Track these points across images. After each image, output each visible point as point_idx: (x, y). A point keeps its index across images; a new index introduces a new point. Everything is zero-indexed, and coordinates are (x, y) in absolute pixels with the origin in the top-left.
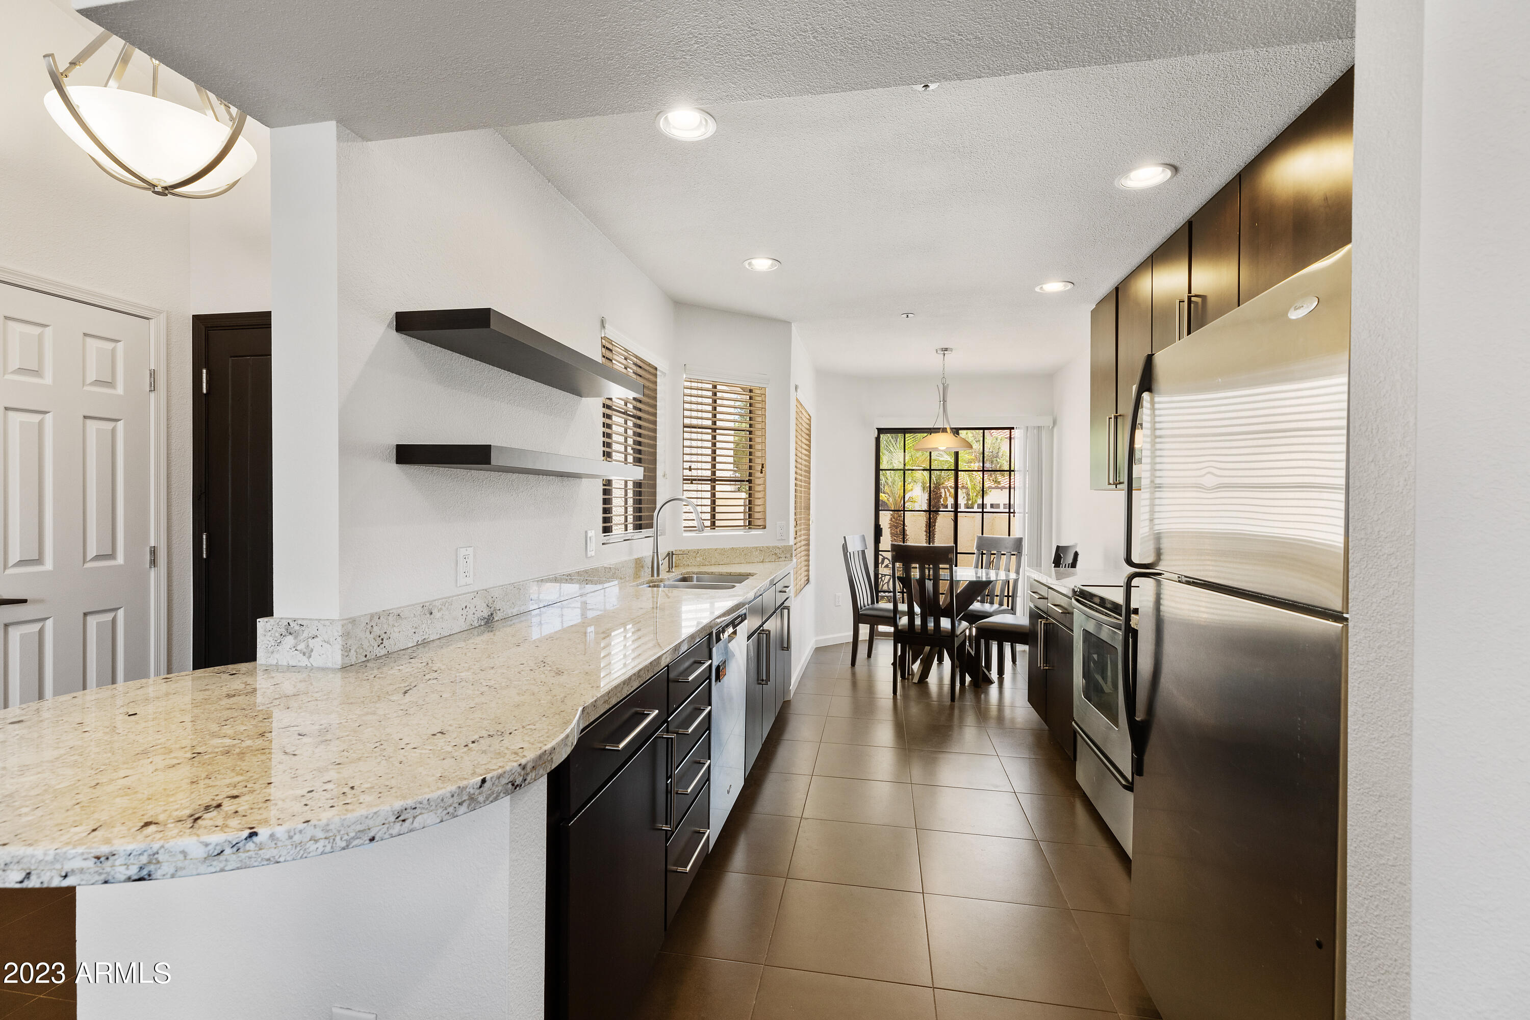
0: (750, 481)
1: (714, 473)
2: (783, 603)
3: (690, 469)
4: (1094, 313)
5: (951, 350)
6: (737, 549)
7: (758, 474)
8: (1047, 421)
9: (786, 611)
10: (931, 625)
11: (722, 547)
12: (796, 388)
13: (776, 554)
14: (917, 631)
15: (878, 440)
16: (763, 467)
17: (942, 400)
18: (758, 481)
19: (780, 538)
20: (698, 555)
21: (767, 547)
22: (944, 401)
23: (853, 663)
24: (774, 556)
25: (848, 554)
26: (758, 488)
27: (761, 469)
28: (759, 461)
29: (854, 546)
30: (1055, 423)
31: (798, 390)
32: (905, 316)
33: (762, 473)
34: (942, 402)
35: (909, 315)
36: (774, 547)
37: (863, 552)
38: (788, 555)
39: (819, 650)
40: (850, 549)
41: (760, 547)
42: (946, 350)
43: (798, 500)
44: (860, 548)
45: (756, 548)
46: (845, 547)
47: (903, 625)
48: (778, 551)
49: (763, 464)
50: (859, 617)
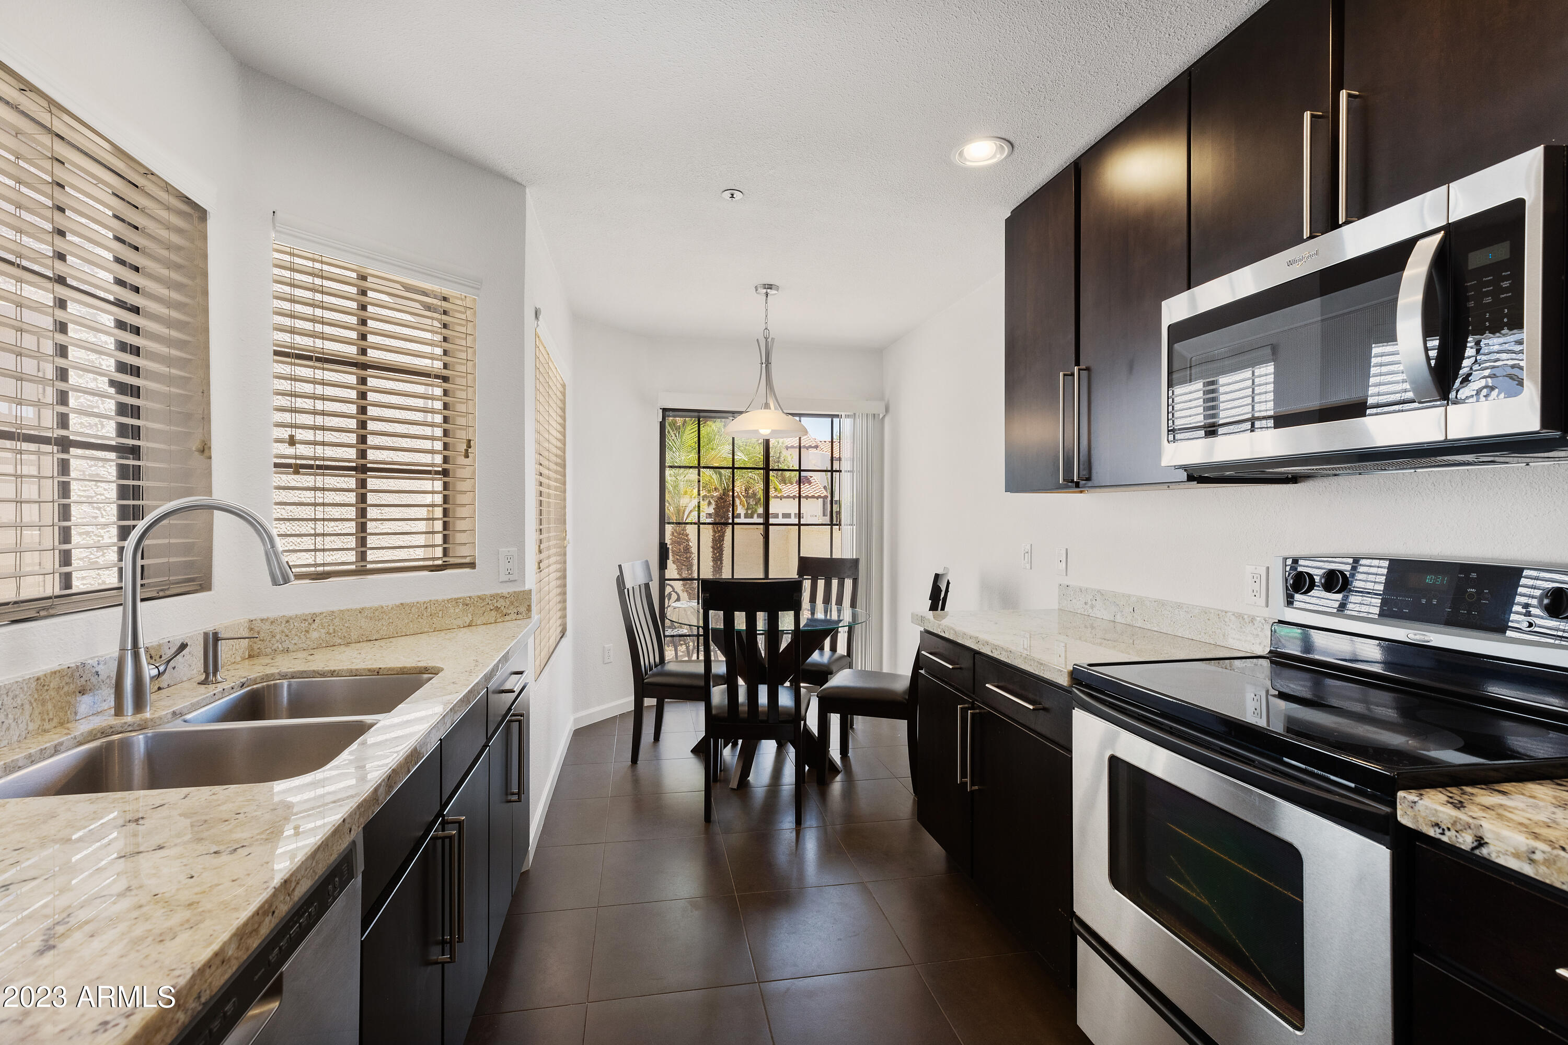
0: (445, 473)
1: (363, 454)
2: (510, 709)
3: (292, 441)
4: (1011, 224)
5: (777, 288)
6: (412, 606)
7: (461, 460)
8: (879, 409)
9: (515, 726)
10: (763, 698)
11: (376, 604)
12: (537, 314)
13: (497, 609)
14: (742, 716)
15: (662, 426)
16: (469, 446)
17: (764, 361)
18: (460, 473)
19: (506, 578)
20: (314, 626)
21: (479, 597)
22: (768, 363)
23: (635, 759)
24: (494, 613)
25: (626, 590)
26: (461, 486)
27: (467, 451)
28: (462, 435)
29: (634, 578)
30: (887, 410)
31: (541, 318)
32: (728, 194)
33: (467, 456)
34: (764, 365)
35: (737, 194)
36: (494, 597)
37: (647, 586)
38: (523, 609)
39: (580, 734)
40: (629, 584)
41: (464, 599)
42: (770, 287)
43: (544, 509)
44: (642, 580)
45: (456, 600)
46: (620, 581)
47: (718, 707)
48: (501, 603)
49: (469, 441)
50: (642, 688)
